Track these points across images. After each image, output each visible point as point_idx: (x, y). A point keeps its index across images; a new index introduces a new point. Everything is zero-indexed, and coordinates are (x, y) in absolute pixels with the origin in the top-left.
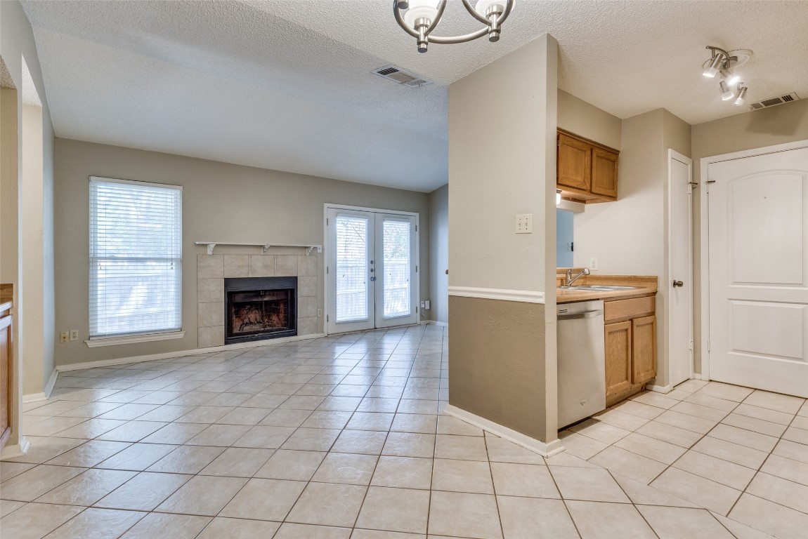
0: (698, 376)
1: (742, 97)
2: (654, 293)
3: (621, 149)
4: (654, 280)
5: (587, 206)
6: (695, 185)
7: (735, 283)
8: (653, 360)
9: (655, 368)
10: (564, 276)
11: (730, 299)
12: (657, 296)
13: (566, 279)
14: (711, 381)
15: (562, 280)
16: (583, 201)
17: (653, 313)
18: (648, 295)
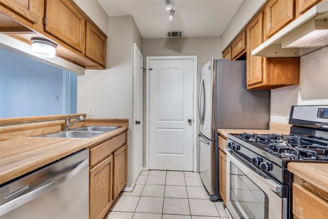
0: (144, 169)
1: (172, 16)
2: (127, 130)
3: (108, 36)
4: (126, 121)
5: (87, 71)
6: (144, 69)
7: (160, 120)
8: (125, 173)
9: (126, 178)
10: (64, 121)
11: (157, 128)
12: (128, 131)
13: (66, 123)
14: (150, 170)
15: (62, 125)
16: (84, 66)
17: (126, 143)
18: (123, 132)
